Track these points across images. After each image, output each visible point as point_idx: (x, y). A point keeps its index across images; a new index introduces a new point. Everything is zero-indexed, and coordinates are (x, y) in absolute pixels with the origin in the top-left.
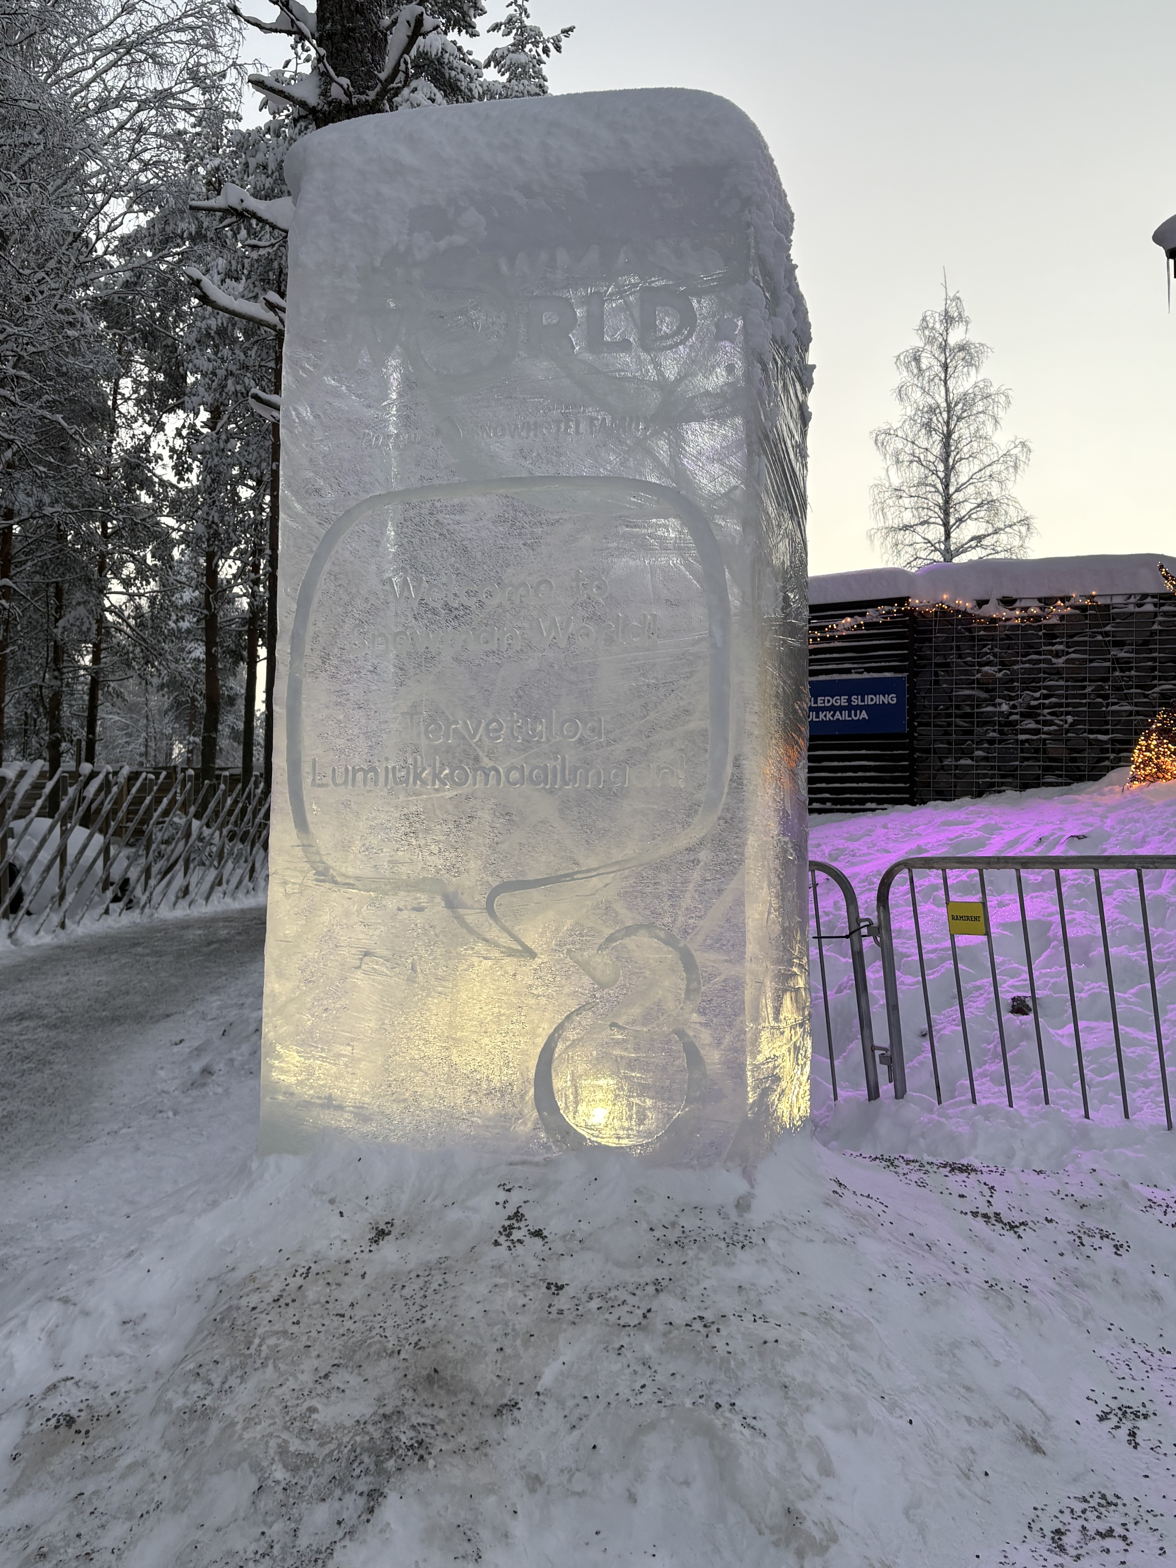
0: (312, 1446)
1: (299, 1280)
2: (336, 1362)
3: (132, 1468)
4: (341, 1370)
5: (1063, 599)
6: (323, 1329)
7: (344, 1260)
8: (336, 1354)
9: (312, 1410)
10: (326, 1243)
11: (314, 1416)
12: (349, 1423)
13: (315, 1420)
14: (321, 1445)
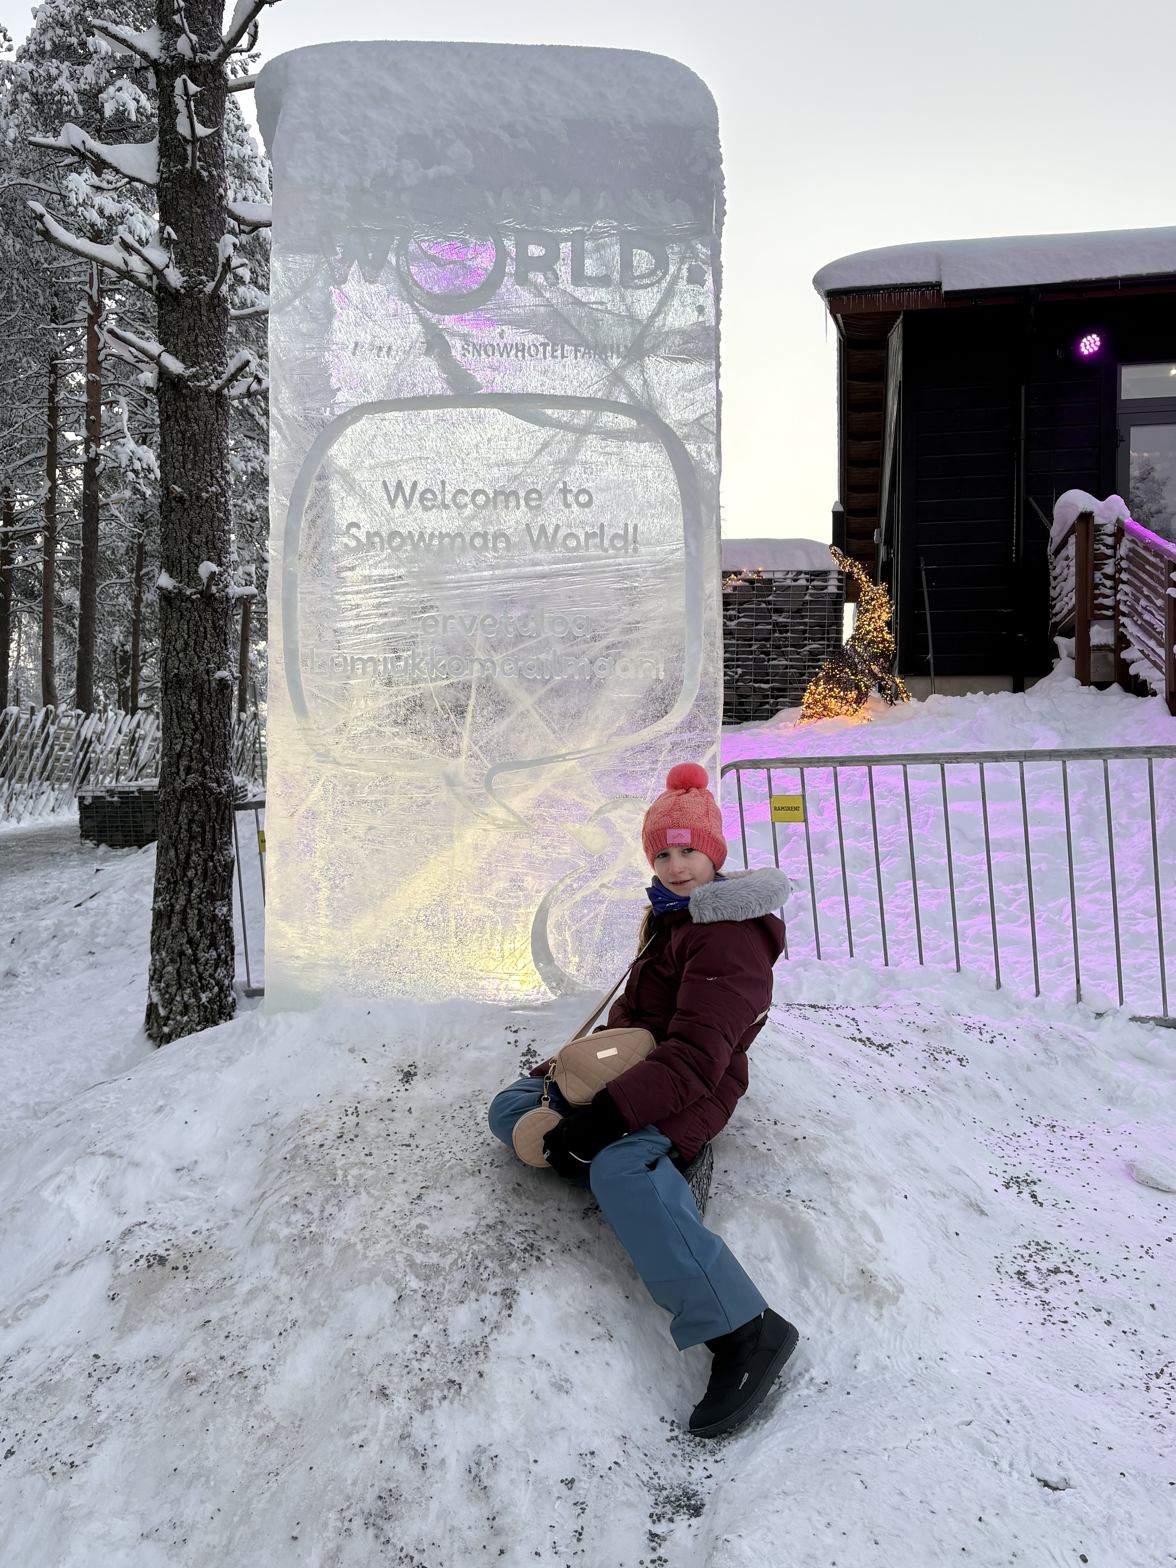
0: (434, 1258)
1: (353, 1120)
2: (423, 1184)
3: (253, 1293)
4: (430, 1191)
5: (736, 574)
6: (396, 1158)
7: (384, 1099)
8: (420, 1178)
9: (421, 1227)
10: (361, 1085)
11: (426, 1232)
12: (459, 1235)
13: (428, 1235)
14: (443, 1256)
